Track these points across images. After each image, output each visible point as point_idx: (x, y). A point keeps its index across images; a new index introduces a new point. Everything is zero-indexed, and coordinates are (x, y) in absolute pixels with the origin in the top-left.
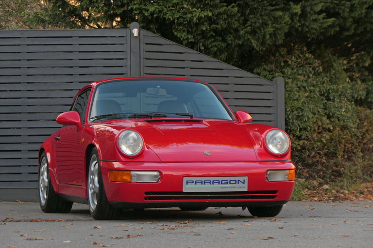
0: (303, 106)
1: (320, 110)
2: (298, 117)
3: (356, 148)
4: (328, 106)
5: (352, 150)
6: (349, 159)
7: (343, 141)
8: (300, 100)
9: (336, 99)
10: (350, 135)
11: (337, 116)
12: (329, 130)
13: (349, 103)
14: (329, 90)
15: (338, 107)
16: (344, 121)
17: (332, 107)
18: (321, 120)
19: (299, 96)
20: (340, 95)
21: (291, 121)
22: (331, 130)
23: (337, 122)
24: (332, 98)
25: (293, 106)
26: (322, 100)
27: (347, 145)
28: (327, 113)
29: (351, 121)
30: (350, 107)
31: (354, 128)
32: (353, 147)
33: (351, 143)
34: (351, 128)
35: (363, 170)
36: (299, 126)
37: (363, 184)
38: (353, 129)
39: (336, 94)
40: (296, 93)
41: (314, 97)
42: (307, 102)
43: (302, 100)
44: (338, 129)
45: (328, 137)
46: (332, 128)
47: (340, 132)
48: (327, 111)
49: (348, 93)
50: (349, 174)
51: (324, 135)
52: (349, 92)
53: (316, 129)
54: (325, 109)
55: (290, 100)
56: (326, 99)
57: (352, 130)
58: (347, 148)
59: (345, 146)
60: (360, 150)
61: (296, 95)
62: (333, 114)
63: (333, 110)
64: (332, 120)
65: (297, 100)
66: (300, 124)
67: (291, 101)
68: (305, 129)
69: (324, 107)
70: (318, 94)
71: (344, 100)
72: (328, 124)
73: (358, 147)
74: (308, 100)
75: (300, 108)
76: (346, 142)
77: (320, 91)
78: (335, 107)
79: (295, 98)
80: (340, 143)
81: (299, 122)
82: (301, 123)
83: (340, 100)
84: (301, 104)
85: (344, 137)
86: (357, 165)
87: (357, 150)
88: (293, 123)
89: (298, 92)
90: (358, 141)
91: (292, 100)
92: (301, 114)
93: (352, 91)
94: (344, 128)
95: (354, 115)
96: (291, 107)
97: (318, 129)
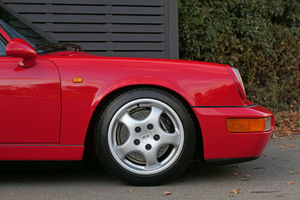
0: (205, 23)
1: (228, 28)
2: (199, 37)
3: (270, 71)
4: (238, 23)
5: (267, 74)
6: (263, 84)
7: (256, 63)
8: (202, 16)
9: (247, 16)
10: (263, 56)
11: (249, 35)
12: (239, 51)
13: (264, 20)
14: (239, 5)
15: (250, 25)
16: (257, 40)
17: (243, 24)
18: (229, 40)
19: (200, 11)
20: (253, 11)
21: (189, 41)
22: (241, 51)
23: (250, 42)
24: (243, 14)
25: (193, 24)
26: (231, 16)
27: (260, 68)
28: (238, 32)
29: (265, 40)
30: (265, 24)
31: (269, 48)
32: (267, 71)
33: (265, 66)
34: (266, 47)
35: (279, 97)
36: (201, 47)
37: (278, 113)
38: (268, 50)
39: (248, 10)
40: (197, 8)
41: (221, 13)
42: (212, 19)
43: (204, 16)
44: (249, 49)
45: (237, 59)
46: (242, 49)
47: (253, 53)
48: (237, 30)
49: (263, 10)
50: (262, 102)
51: (232, 57)
52: (263, 7)
53: (223, 49)
54: (235, 27)
55: (189, 16)
56: (236, 16)
57: (266, 50)
58: (260, 71)
59: (258, 69)
60: (275, 74)
61: (197, 10)
62: (244, 33)
63: (244, 28)
64: (243, 39)
65: (198, 16)
66: (202, 45)
67: (190, 18)
68: (209, 50)
69: (233, 25)
70: (226, 10)
71: (258, 17)
72: (237, 44)
73: (274, 70)
74: (213, 17)
75: (202, 25)
76: (259, 65)
77: (229, 7)
78: (247, 25)
79: (196, 13)
80: (252, 65)
81: (200, 43)
82: (204, 44)
83: (254, 16)
84: (202, 21)
85: (257, 58)
86: (272, 91)
87: (272, 73)
88: (191, 44)
89: (200, 6)
90: (273, 63)
91: (191, 16)
92: (203, 33)
93: (267, 7)
94: (257, 48)
95: (270, 33)
96: (189, 24)
97: (226, 50)
